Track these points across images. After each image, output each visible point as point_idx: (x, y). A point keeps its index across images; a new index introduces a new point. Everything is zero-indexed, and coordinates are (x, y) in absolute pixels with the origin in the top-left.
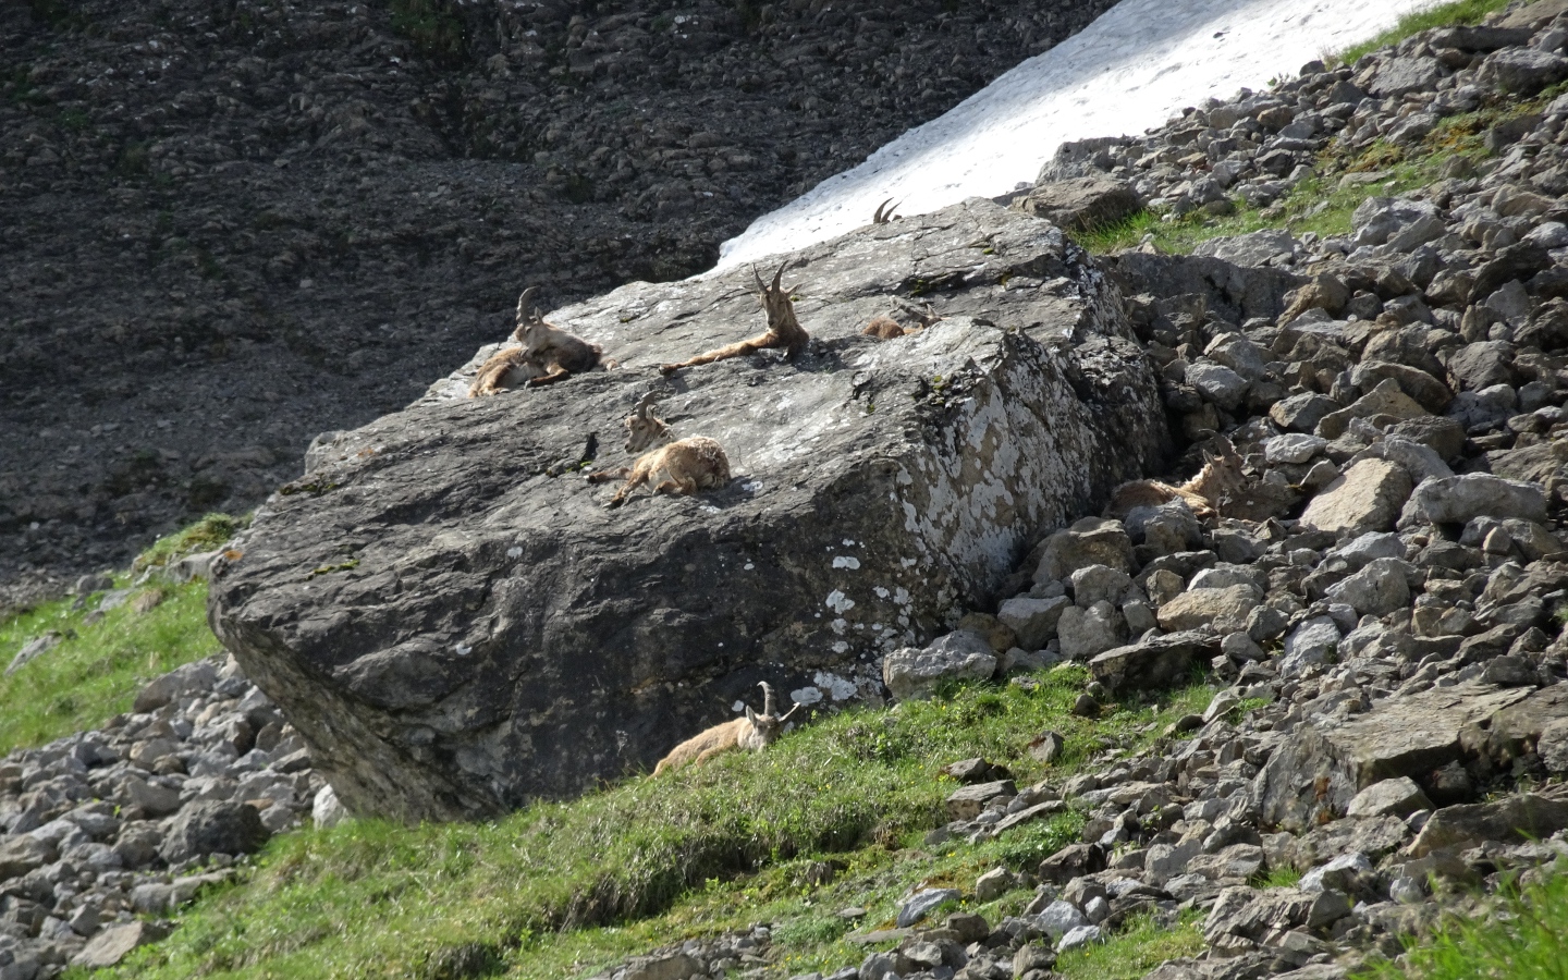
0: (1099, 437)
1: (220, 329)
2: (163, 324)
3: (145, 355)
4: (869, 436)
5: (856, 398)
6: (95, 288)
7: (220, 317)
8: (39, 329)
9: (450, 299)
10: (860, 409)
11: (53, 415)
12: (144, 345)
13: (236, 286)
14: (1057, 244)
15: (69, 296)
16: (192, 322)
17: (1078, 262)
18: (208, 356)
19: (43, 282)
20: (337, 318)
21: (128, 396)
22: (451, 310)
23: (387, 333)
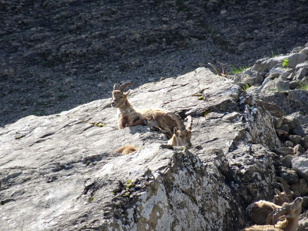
0: (231, 203)
1: (183, 34)
2: (158, 32)
3: (149, 47)
4: (86, 216)
5: (85, 193)
6: (129, 17)
7: (184, 29)
8: (102, 36)
9: (285, 17)
10: (85, 200)
11: (105, 76)
12: (149, 43)
13: (191, 15)
14: (235, 94)
15: (117, 20)
16: (170, 31)
17: (246, 103)
18: (177, 46)
19: (106, 15)
20: (235, 28)
21: (139, 66)
22: (286, 23)
23: (257, 34)
